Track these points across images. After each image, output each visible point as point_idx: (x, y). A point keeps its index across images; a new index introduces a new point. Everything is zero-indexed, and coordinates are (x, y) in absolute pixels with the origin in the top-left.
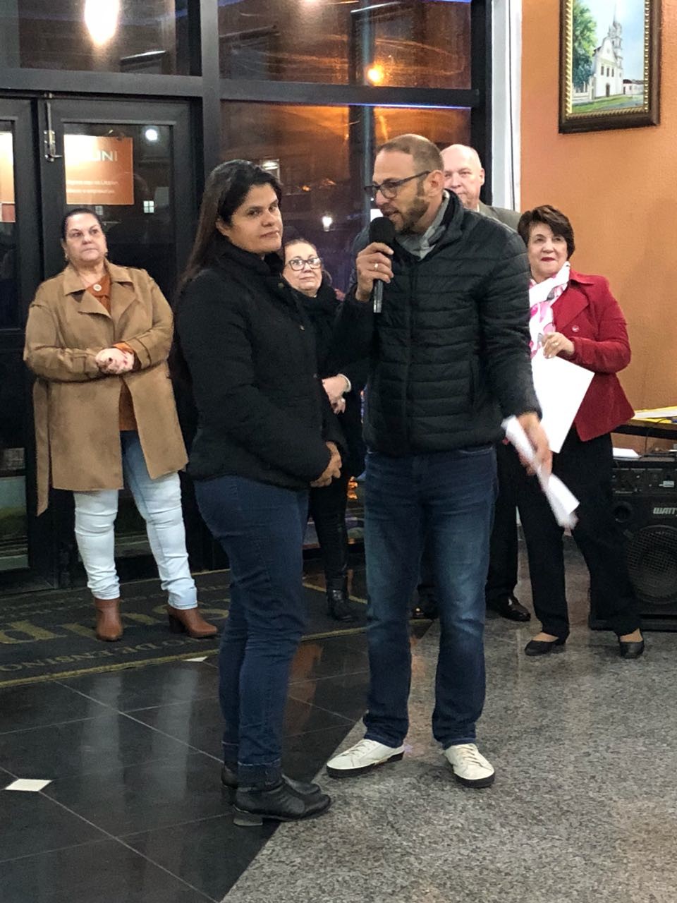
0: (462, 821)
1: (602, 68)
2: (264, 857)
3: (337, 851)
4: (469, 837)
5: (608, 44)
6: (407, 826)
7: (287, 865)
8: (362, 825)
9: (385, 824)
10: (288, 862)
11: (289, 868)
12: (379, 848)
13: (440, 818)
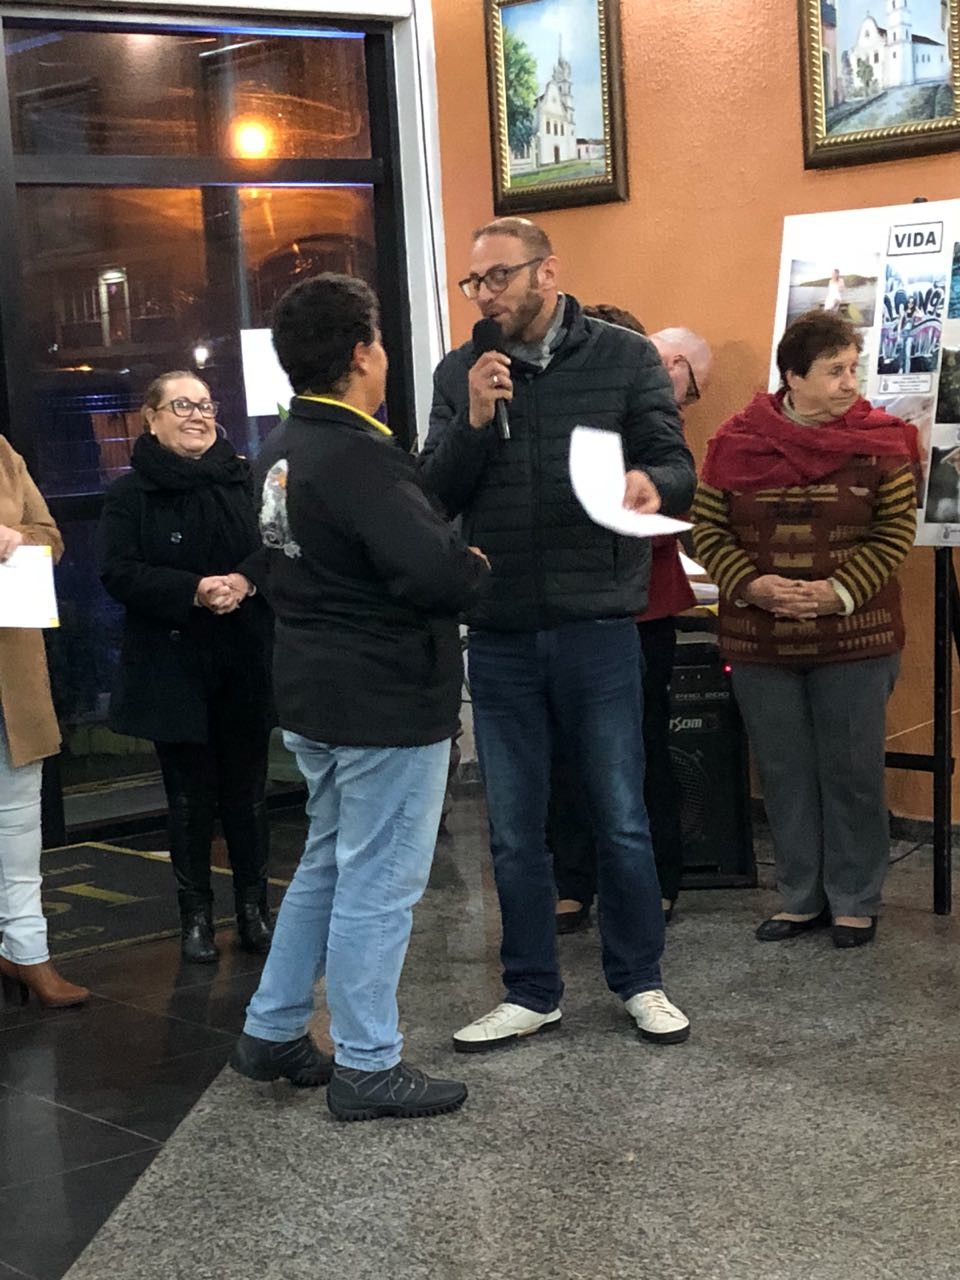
0: (390, 1156)
1: (548, 124)
2: (116, 1224)
3: (217, 1208)
4: (397, 1176)
5: (554, 91)
6: (315, 1168)
7: (148, 1231)
8: (253, 1171)
9: (284, 1168)
10: (148, 1228)
11: (151, 1234)
12: (274, 1200)
13: (360, 1153)
